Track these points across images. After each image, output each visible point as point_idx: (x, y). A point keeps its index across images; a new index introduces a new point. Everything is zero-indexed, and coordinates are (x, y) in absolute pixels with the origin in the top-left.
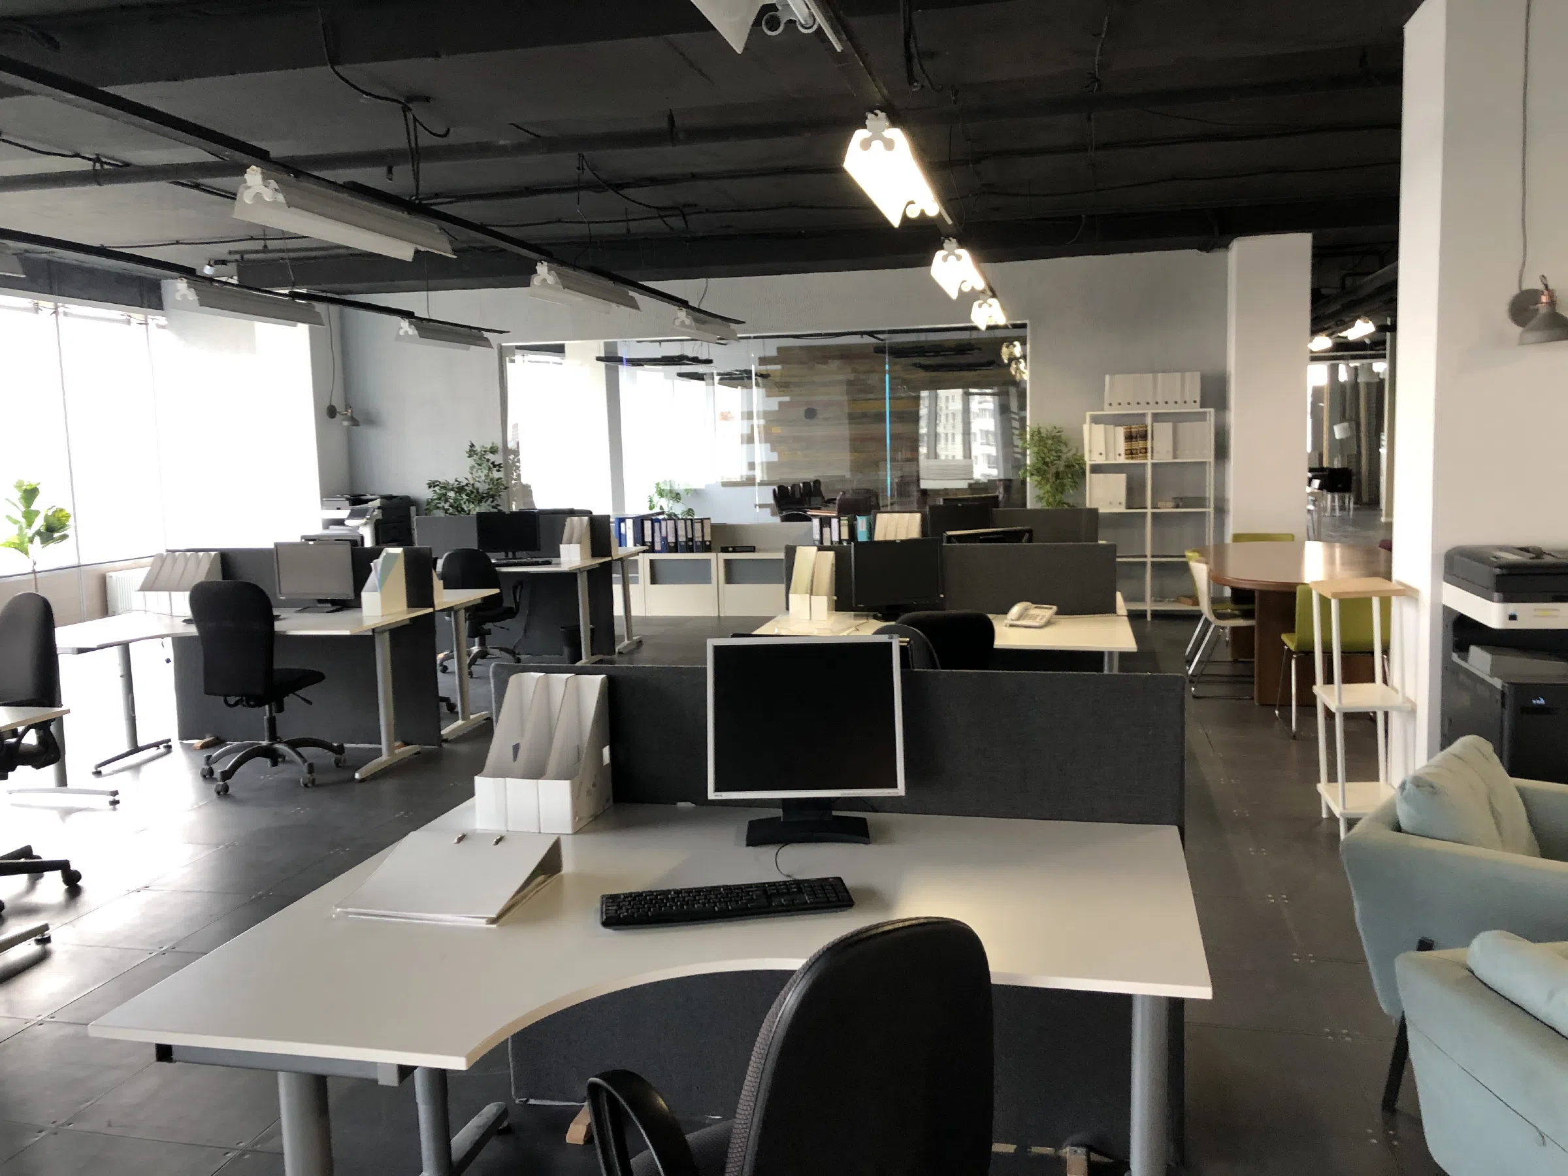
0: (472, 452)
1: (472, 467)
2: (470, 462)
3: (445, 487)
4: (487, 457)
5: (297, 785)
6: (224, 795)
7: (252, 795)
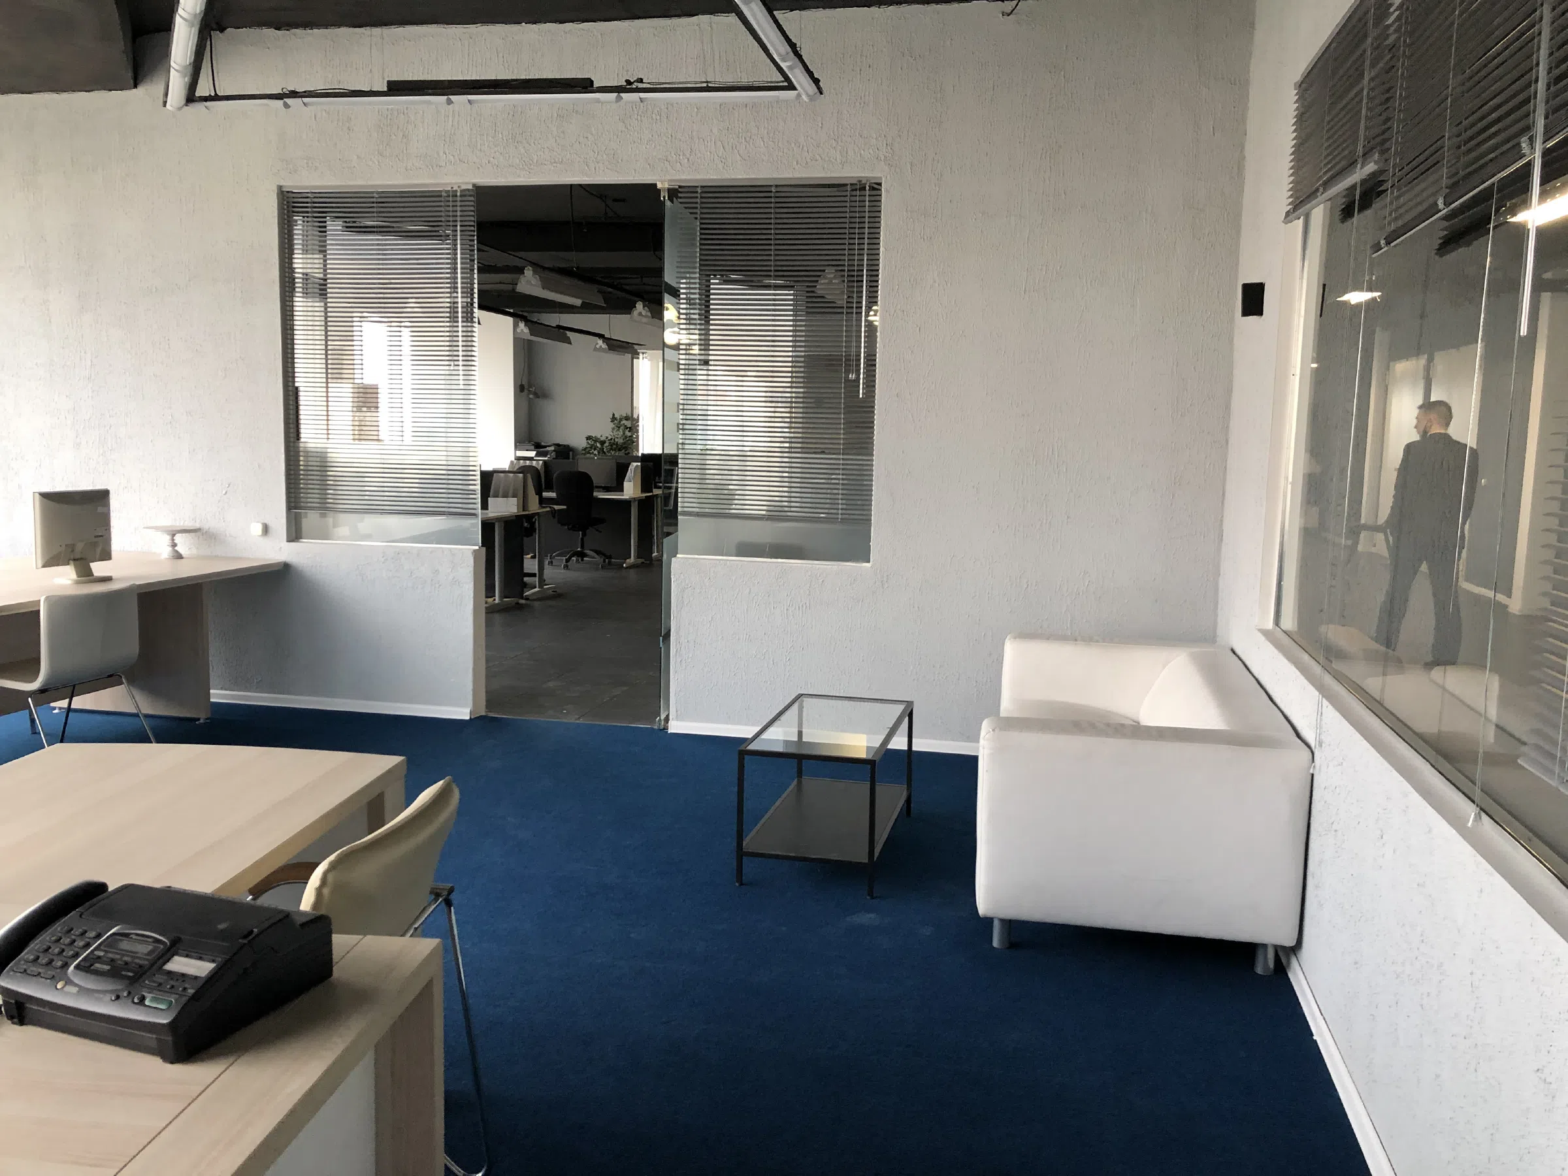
0: (613, 419)
1: (613, 429)
2: (612, 425)
3: (596, 440)
4: (622, 422)
5: (598, 568)
6: (567, 569)
7: (581, 570)
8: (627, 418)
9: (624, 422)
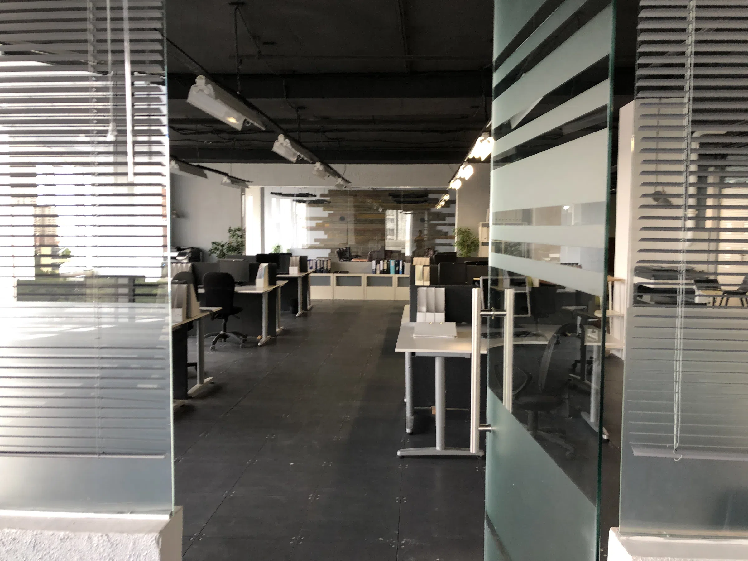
0: (230, 230)
2: (229, 235)
3: (218, 244)
4: (236, 232)
5: (239, 347)
6: (214, 350)
7: (225, 350)
8: (239, 230)
9: (237, 232)
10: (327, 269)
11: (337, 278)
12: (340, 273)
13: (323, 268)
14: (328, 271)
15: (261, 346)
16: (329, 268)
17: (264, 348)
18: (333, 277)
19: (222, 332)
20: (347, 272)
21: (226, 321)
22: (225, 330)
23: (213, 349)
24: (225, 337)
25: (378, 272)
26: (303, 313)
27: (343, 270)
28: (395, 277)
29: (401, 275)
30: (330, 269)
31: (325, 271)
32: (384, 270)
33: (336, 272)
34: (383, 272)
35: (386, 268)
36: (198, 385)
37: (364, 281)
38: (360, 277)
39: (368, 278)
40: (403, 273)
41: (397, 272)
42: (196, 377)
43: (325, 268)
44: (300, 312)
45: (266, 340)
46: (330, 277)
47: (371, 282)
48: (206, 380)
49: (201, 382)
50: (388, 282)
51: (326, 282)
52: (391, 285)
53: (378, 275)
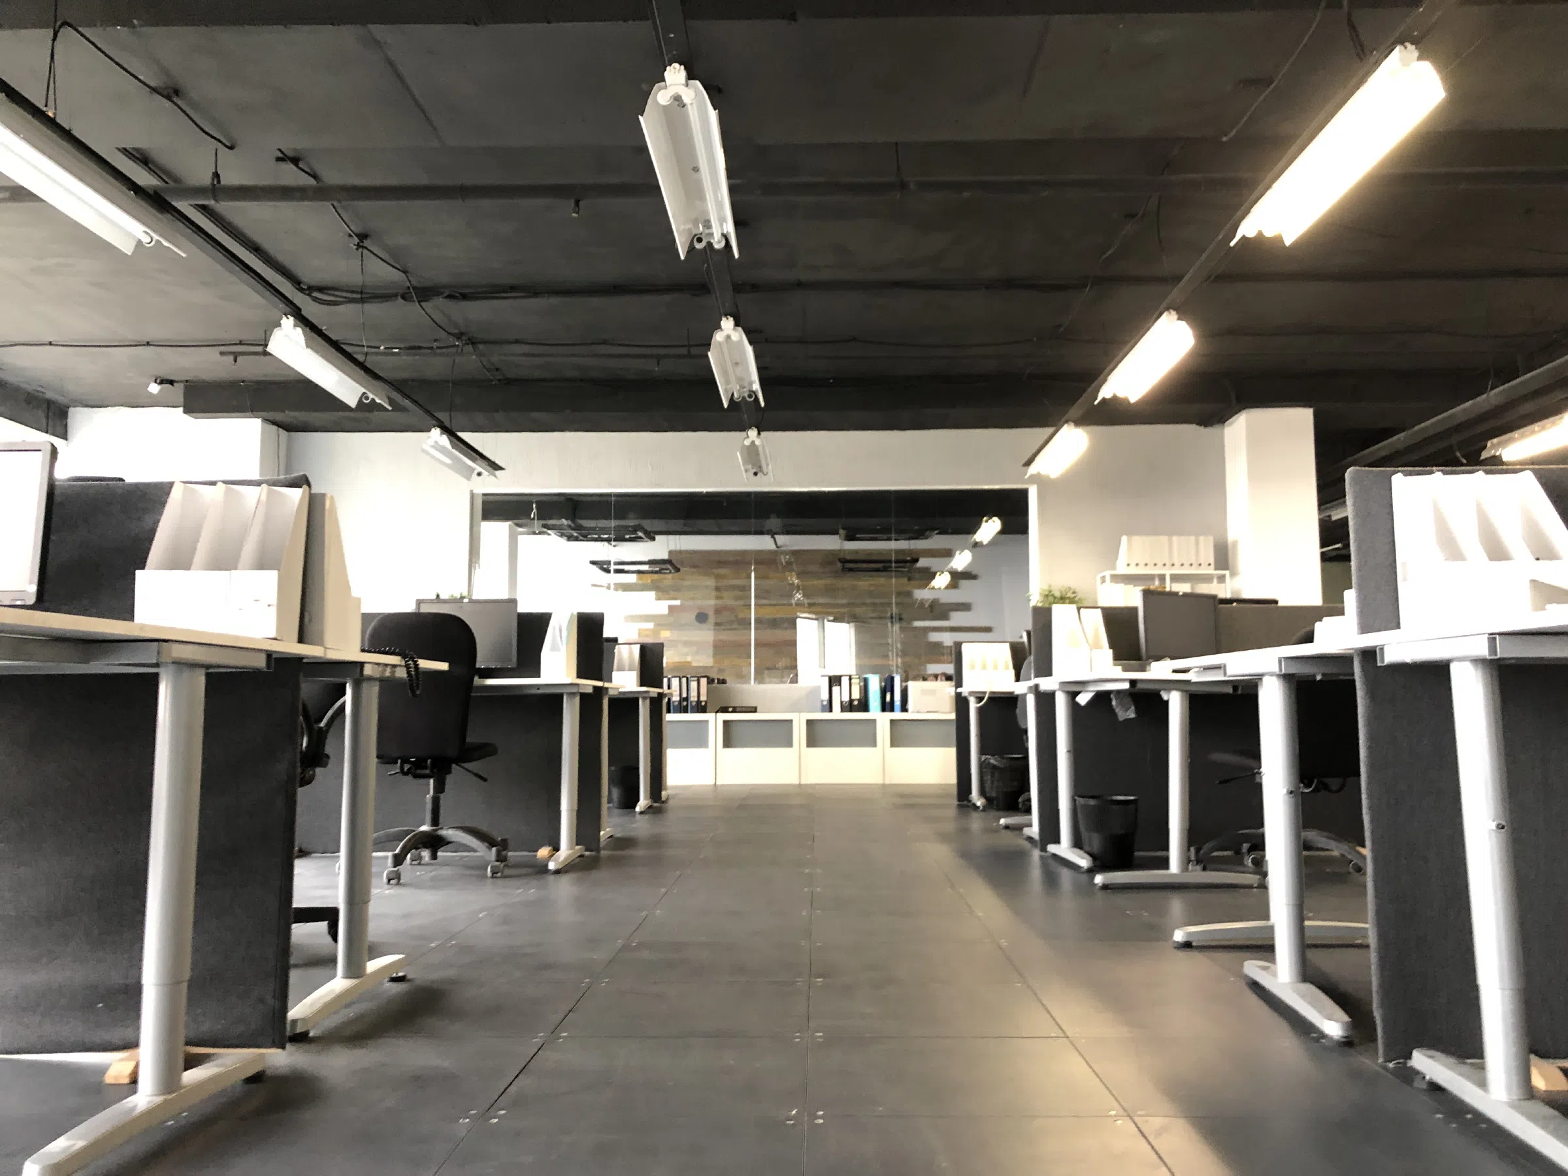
5: (485, 876)
6: (398, 884)
7: (436, 884)
10: (699, 702)
11: (726, 723)
12: (734, 711)
13: (686, 699)
14: (701, 708)
15: (557, 872)
16: (703, 698)
17: (565, 881)
18: (715, 721)
19: (425, 828)
20: (754, 710)
21: (440, 788)
22: (435, 821)
23: (395, 879)
24: (434, 843)
25: (836, 705)
26: (650, 807)
27: (744, 705)
28: (883, 720)
29: (898, 715)
30: (706, 702)
31: (692, 707)
32: (851, 701)
33: (724, 710)
34: (849, 707)
35: (856, 695)
36: (339, 983)
37: (800, 732)
38: (791, 721)
39: (810, 723)
40: (904, 709)
41: (887, 707)
42: (333, 961)
43: (693, 697)
44: (643, 803)
45: (569, 856)
46: (707, 721)
47: (817, 735)
48: (372, 966)
49: (354, 969)
50: (865, 736)
51: (697, 738)
52: (873, 743)
53: (837, 714)
